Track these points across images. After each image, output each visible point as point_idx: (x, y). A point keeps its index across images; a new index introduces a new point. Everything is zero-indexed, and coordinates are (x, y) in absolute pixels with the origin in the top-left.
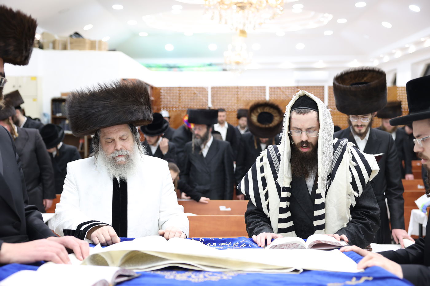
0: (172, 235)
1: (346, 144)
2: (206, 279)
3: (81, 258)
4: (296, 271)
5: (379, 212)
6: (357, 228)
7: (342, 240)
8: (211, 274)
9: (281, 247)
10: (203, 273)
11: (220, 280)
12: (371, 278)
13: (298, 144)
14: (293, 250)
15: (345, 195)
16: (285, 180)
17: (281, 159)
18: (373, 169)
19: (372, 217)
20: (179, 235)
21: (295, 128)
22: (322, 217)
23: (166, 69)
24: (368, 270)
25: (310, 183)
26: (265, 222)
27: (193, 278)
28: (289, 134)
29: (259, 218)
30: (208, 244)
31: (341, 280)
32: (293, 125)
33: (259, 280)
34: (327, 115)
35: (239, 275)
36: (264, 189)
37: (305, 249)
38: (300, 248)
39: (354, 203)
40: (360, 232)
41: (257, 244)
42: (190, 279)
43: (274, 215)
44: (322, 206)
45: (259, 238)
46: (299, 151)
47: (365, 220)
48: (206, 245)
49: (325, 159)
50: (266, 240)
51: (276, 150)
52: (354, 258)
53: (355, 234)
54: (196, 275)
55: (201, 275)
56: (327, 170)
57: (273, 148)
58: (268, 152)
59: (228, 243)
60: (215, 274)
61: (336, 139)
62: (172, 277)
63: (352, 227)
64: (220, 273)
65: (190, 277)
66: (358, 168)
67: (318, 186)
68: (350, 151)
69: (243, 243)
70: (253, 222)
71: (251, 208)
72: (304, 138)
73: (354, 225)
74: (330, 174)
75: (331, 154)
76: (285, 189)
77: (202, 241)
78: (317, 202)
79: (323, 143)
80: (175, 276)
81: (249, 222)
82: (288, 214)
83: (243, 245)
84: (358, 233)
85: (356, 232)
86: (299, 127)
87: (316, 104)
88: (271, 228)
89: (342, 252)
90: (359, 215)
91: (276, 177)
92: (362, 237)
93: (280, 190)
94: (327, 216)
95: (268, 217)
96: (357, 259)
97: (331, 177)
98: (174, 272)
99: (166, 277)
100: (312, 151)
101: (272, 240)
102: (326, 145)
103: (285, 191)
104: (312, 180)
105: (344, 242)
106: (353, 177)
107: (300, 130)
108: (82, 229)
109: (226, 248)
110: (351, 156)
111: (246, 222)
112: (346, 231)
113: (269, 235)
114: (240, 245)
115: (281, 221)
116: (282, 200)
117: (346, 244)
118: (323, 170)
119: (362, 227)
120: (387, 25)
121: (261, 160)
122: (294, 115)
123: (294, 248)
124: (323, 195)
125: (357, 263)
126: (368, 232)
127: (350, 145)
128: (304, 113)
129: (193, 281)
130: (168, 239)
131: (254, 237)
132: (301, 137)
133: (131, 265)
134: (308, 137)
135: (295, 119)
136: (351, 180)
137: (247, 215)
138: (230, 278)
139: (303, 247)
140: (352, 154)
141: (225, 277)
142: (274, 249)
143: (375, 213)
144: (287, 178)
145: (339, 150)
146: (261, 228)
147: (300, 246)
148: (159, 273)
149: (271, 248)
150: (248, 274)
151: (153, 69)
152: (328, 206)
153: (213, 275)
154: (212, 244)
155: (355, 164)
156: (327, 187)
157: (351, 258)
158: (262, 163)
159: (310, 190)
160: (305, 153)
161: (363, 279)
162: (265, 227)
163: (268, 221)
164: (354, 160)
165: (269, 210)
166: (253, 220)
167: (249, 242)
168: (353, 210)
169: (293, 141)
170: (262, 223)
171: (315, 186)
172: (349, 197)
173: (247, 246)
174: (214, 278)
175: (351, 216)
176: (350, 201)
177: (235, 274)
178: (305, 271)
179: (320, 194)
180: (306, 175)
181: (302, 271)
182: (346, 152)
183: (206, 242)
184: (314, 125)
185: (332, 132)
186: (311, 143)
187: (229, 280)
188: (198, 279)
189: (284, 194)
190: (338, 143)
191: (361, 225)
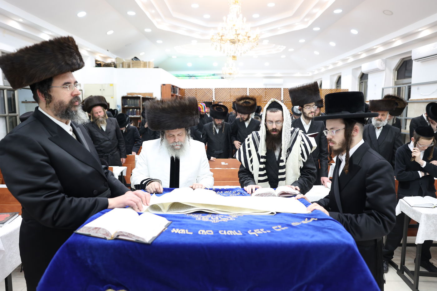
0: (197, 186)
1: (299, 131)
2: (220, 221)
3: (146, 204)
4: (272, 213)
5: (316, 171)
6: (304, 180)
7: (296, 189)
8: (222, 216)
9: (262, 195)
10: (217, 215)
11: (228, 221)
12: (316, 219)
13: (270, 130)
14: (268, 197)
15: (297, 161)
16: (263, 152)
17: (261, 139)
18: (313, 146)
19: (312, 174)
20: (201, 187)
21: (269, 120)
22: (284, 173)
23: (188, 77)
24: (314, 213)
25: (277, 153)
26: (250, 177)
27: (212, 220)
28: (265, 124)
29: (247, 175)
30: (218, 192)
31: (299, 220)
32: (268, 119)
33: (252, 221)
34: (288, 113)
35: (238, 217)
36: (250, 158)
37: (276, 196)
38: (273, 196)
39: (302, 166)
40: (306, 183)
41: (246, 192)
42: (211, 220)
43: (256, 172)
44: (284, 167)
45: (248, 188)
46: (271, 134)
47: (309, 176)
48: (216, 192)
49: (286, 139)
50: (252, 189)
51: (257, 134)
52: (305, 203)
53: (303, 184)
54: (214, 218)
55: (217, 217)
56: (287, 146)
57: (255, 133)
58: (253, 135)
59: (229, 191)
60: (225, 216)
61: (293, 128)
62: (199, 219)
63: (301, 180)
64: (228, 215)
65: (210, 219)
66: (305, 145)
67: (282, 155)
68: (300, 135)
69: (239, 192)
70: (243, 177)
71: (242, 169)
72: (274, 126)
73: (302, 179)
74: (289, 149)
75: (290, 137)
76: (263, 157)
77: (214, 190)
78: (281, 164)
79: (285, 130)
80: (201, 218)
81: (240, 177)
82: (265, 172)
83: (239, 193)
84: (304, 183)
85: (303, 183)
86: (271, 120)
87: (282, 107)
88: (254, 181)
89: (298, 199)
90: (305, 173)
91: (257, 150)
92: (307, 186)
93: (259, 157)
94: (286, 173)
95: (252, 174)
96: (307, 204)
97: (289, 150)
98: (201, 215)
99: (196, 219)
100: (278, 134)
101: (256, 189)
102: (287, 131)
103: (263, 158)
104: (278, 151)
105: (297, 191)
106: (302, 150)
107: (272, 122)
108: (143, 183)
109: (229, 195)
110: (301, 138)
111: (239, 177)
112: (298, 182)
113: (254, 187)
114: (237, 193)
115: (260, 176)
116: (261, 163)
117: (299, 193)
118: (285, 145)
119: (306, 180)
120: (317, 53)
121: (248, 140)
122: (269, 112)
123: (269, 196)
124: (285, 160)
125: (307, 207)
126: (310, 183)
127: (301, 132)
128: (274, 112)
129: (213, 221)
130: (194, 189)
131: (245, 188)
132: (272, 126)
133: (175, 209)
134: (276, 126)
135: (269, 115)
136: (301, 152)
137: (239, 172)
138: (234, 219)
139: (274, 196)
140: (302, 137)
141: (231, 219)
142: (258, 197)
143: (314, 172)
144: (264, 150)
145: (294, 134)
146: (249, 181)
147: (272, 195)
148: (191, 215)
149: (255, 195)
150: (244, 216)
151: (180, 77)
152: (287, 167)
153: (224, 217)
154: (220, 192)
155: (303, 143)
156: (286, 156)
157: (303, 203)
158: (249, 142)
159: (277, 158)
160: (275, 135)
161: (312, 219)
162: (251, 181)
163: (252, 176)
164: (303, 140)
165: (253, 170)
166: (243, 176)
167: (242, 191)
168: (302, 170)
169: (268, 129)
170: (249, 178)
171: (280, 155)
172: (299, 162)
173: (241, 194)
174: (225, 220)
175: (300, 173)
176: (300, 164)
177: (237, 216)
178: (277, 213)
179: (283, 160)
180: (275, 149)
181: (276, 213)
182: (299, 135)
183: (216, 190)
184: (280, 119)
185: (291, 124)
186: (278, 130)
187: (234, 220)
188: (216, 220)
189: (262, 160)
190: (294, 130)
191: (306, 179)
